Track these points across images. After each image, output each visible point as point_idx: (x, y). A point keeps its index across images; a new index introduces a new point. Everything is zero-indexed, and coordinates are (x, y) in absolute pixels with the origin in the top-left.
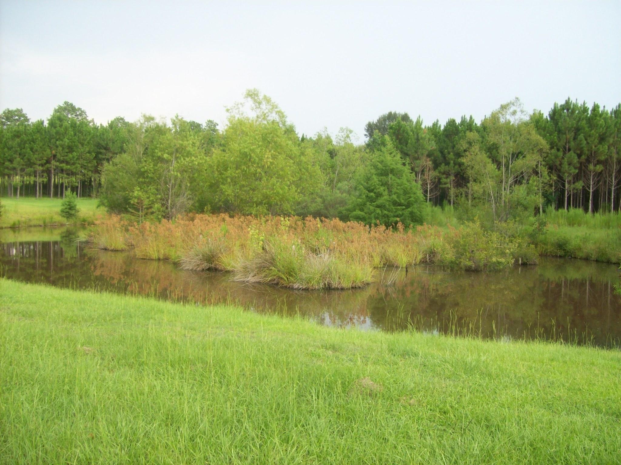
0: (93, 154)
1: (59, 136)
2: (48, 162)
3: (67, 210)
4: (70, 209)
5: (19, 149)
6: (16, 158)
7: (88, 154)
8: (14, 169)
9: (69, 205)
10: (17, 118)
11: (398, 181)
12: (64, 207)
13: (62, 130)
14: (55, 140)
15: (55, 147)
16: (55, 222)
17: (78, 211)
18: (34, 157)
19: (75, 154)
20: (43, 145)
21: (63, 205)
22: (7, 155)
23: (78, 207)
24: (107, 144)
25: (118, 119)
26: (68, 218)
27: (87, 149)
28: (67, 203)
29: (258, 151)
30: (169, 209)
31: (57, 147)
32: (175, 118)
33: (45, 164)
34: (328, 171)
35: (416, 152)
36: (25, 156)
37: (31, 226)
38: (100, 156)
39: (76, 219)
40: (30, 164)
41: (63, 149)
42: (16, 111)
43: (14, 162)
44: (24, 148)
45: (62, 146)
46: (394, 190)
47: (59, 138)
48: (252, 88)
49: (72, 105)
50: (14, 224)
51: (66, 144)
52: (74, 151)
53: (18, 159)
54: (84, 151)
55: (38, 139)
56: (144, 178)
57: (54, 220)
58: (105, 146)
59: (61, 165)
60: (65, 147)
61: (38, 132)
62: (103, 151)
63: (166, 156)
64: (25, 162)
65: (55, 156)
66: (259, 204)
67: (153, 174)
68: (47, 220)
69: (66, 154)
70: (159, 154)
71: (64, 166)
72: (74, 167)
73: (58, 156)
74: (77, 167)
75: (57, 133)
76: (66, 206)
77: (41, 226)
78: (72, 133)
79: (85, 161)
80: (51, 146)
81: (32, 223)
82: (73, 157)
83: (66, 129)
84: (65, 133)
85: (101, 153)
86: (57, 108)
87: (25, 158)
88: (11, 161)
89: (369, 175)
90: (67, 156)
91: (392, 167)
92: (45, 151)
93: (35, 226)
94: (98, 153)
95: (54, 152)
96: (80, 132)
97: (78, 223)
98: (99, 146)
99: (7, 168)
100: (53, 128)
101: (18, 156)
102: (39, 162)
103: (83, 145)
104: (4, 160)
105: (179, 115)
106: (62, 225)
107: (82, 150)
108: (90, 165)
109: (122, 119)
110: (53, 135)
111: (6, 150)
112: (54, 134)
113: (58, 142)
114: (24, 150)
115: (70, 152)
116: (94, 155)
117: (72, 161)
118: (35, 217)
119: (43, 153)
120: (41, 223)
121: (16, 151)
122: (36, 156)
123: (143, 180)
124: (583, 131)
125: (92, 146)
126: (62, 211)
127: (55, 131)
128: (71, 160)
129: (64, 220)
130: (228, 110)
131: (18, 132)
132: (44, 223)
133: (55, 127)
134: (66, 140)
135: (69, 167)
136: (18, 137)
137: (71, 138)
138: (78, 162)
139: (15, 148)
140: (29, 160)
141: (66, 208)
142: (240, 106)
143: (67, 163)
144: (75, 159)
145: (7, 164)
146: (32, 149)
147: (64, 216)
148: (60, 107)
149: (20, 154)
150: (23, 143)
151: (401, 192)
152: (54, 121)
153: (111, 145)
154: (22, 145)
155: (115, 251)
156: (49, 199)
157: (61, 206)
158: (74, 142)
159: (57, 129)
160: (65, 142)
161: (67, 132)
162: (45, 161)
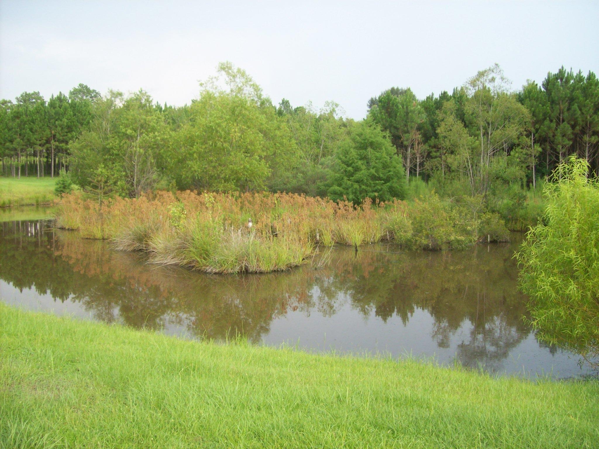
1: (58, 116)
2: (48, 141)
3: (61, 189)
4: (64, 188)
5: (18, 130)
6: (16, 139)
8: (15, 149)
9: (63, 184)
10: (34, 100)
11: (378, 155)
12: (58, 186)
13: (61, 110)
14: (54, 120)
15: (54, 127)
16: (48, 201)
18: (33, 138)
20: (43, 125)
21: (57, 184)
22: (7, 135)
28: (61, 182)
29: (224, 125)
30: (135, 187)
31: (56, 127)
32: (138, 93)
33: (45, 144)
34: (312, 146)
35: (406, 125)
36: (25, 136)
37: (23, 205)
40: (31, 144)
41: (62, 129)
42: (33, 94)
43: (14, 143)
44: (24, 129)
45: (61, 126)
46: (373, 164)
47: (59, 118)
48: (225, 61)
49: (86, 87)
50: (4, 203)
51: (65, 124)
52: (72, 131)
53: (18, 140)
55: (37, 119)
56: (110, 155)
57: (47, 199)
59: (61, 145)
60: (64, 127)
61: (38, 112)
64: (26, 142)
65: (54, 136)
66: (226, 180)
67: (118, 150)
68: (40, 200)
69: (65, 134)
70: (124, 130)
73: (58, 136)
75: (57, 113)
76: (60, 185)
77: (33, 205)
78: (72, 113)
80: (51, 126)
81: (26, 202)
83: (66, 109)
84: (65, 113)
86: (72, 90)
87: (25, 138)
88: (11, 141)
89: (348, 149)
90: (66, 135)
91: (371, 140)
92: (45, 131)
93: (28, 205)
95: (53, 132)
96: (80, 112)
99: (8, 149)
101: (19, 136)
102: (38, 142)
104: (5, 141)
105: (143, 89)
110: (52, 116)
111: (6, 130)
112: (53, 114)
113: (57, 122)
114: (24, 131)
115: (68, 132)
118: (29, 196)
119: (43, 134)
120: (34, 202)
121: (16, 132)
122: (35, 136)
123: (109, 157)
124: (577, 100)
126: (56, 190)
127: (54, 111)
128: (70, 139)
130: (201, 85)
131: (18, 113)
132: (37, 201)
133: (54, 108)
134: (65, 119)
136: (18, 117)
137: (70, 118)
139: (15, 128)
140: (29, 140)
141: (60, 187)
142: (214, 80)
145: (8, 144)
146: (31, 130)
147: (57, 195)
148: (75, 90)
149: (20, 135)
150: (23, 124)
151: (380, 166)
154: (21, 126)
155: (71, 230)
156: (34, 179)
157: (56, 185)
158: (73, 122)
159: (56, 109)
160: (64, 122)
161: (66, 112)
162: (45, 141)
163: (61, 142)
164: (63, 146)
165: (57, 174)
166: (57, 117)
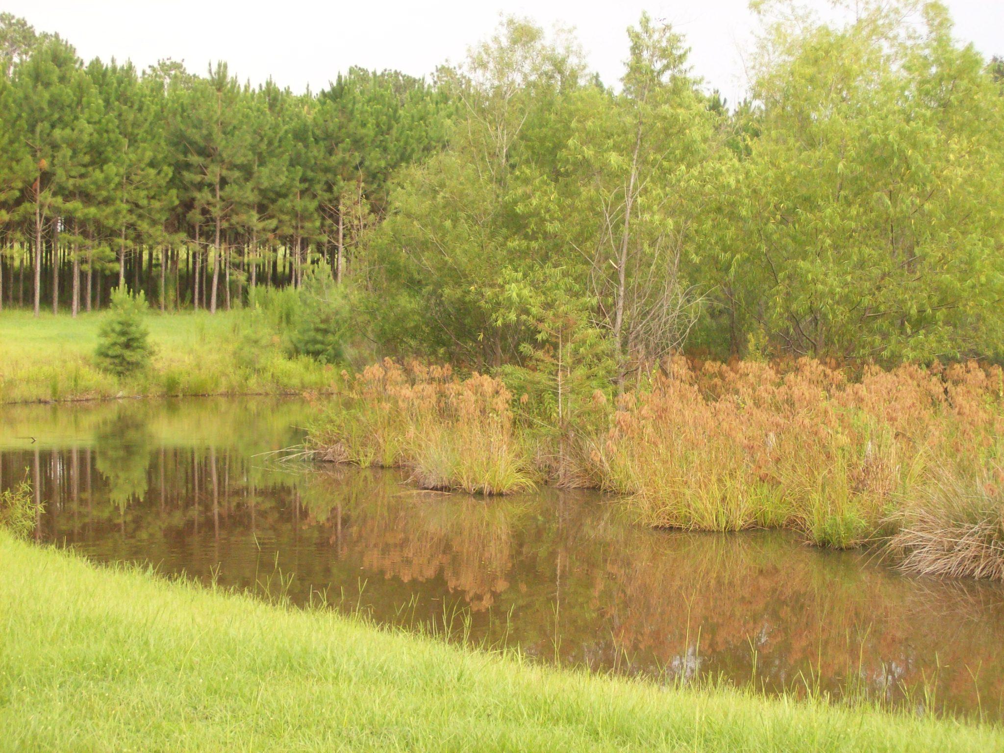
0: (165, 168)
1: (62, 112)
2: (27, 195)
3: (118, 350)
4: (127, 346)
7: (152, 172)
9: (123, 333)
12: (106, 341)
13: (68, 93)
14: (47, 125)
15: (47, 149)
16: (87, 390)
17: (152, 353)
19: (111, 169)
20: (11, 142)
21: (105, 334)
23: (150, 340)
24: (209, 137)
25: (162, 65)
26: (119, 374)
27: (149, 154)
28: (118, 328)
31: (55, 147)
32: (638, 29)
33: (18, 202)
37: (14, 403)
38: (188, 176)
39: (146, 377)
41: (75, 153)
45: (72, 144)
47: (60, 119)
51: (86, 138)
52: (106, 161)
54: (140, 161)
56: (526, 237)
57: (82, 384)
58: (202, 143)
59: (70, 205)
60: (80, 146)
62: (195, 159)
63: (614, 159)
65: (46, 178)
68: (63, 384)
69: (83, 170)
71: (75, 206)
72: (109, 210)
73: (60, 175)
74: (117, 212)
75: (53, 103)
76: (113, 338)
77: (46, 402)
78: (100, 101)
79: (143, 193)
80: (38, 144)
81: (17, 394)
82: (107, 180)
83: (81, 89)
84: (79, 102)
85: (188, 166)
90: (82, 176)
92: (18, 161)
93: (26, 403)
94: (181, 167)
95: (45, 163)
96: (123, 98)
97: (155, 391)
98: (181, 142)
100: (40, 87)
103: (133, 141)
105: (650, 14)
106: (106, 399)
107: (132, 156)
108: (156, 204)
109: (177, 66)
110: (42, 110)
112: (45, 106)
113: (57, 133)
115: (92, 163)
116: (169, 171)
117: (104, 193)
118: (22, 373)
119: (11, 168)
120: (45, 393)
123: (524, 243)
125: (163, 143)
126: (103, 353)
127: (47, 95)
128: (99, 188)
129: (110, 382)
132: (55, 392)
133: (47, 85)
134: (83, 123)
135: (92, 211)
137: (96, 117)
138: (119, 194)
141: (114, 344)
143: (87, 198)
144: (112, 185)
147: (106, 370)
152: (43, 66)
153: (220, 141)
156: (29, 314)
157: (99, 336)
158: (107, 131)
159: (52, 88)
160: (81, 131)
161: (84, 99)
162: (17, 194)
163: (69, 196)
164: (76, 210)
165: (104, 301)
166: (56, 116)
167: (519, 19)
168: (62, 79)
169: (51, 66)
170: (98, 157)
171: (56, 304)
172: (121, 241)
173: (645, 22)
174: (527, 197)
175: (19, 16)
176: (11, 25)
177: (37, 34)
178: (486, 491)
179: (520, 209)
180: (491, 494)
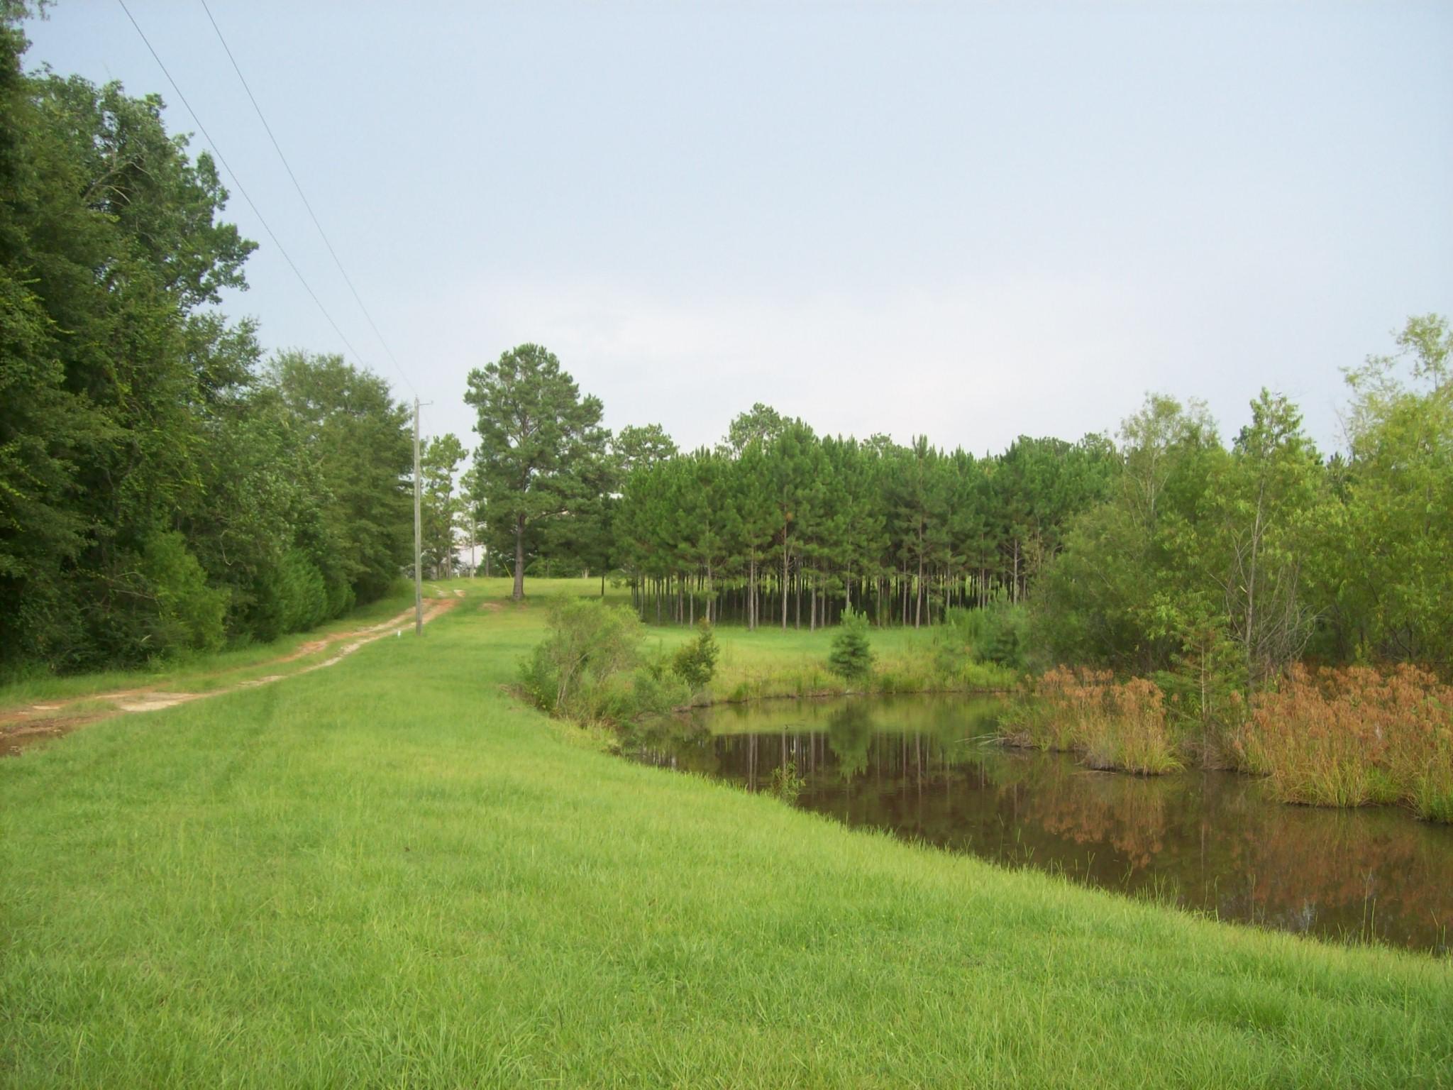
0: (880, 517)
1: (803, 477)
2: (777, 539)
3: (847, 658)
4: (853, 654)
5: (709, 510)
6: (703, 533)
7: (870, 521)
8: (700, 558)
9: (850, 644)
10: (649, 445)
12: (837, 651)
13: (807, 463)
14: (792, 486)
15: (792, 505)
16: (823, 688)
17: (872, 660)
18: (747, 530)
19: (840, 518)
20: (765, 500)
21: (836, 645)
22: (683, 525)
23: (871, 649)
24: (913, 493)
25: (874, 439)
26: (847, 675)
27: (868, 507)
28: (846, 640)
31: (798, 503)
33: (771, 545)
36: (724, 526)
37: (769, 698)
38: (897, 523)
39: (868, 678)
40: (737, 546)
41: (813, 507)
42: (646, 431)
43: (701, 543)
44: (722, 508)
45: (811, 501)
47: (801, 482)
48: (1421, 314)
49: (770, 411)
50: (739, 693)
51: (821, 496)
52: (836, 513)
53: (709, 535)
54: (861, 512)
55: (753, 484)
56: (1171, 568)
57: (820, 683)
58: (909, 499)
59: (809, 547)
60: (817, 502)
61: (754, 468)
62: (903, 510)
64: (725, 541)
65: (791, 526)
67: (1201, 555)
68: (806, 683)
69: (819, 520)
70: (1219, 501)
71: (813, 547)
72: (838, 550)
73: (802, 524)
74: (844, 552)
75: (796, 470)
76: (842, 648)
77: (793, 697)
78: (831, 468)
79: (864, 537)
80: (785, 501)
81: (773, 689)
82: (837, 527)
83: (816, 459)
84: (815, 469)
85: (898, 516)
87: (725, 531)
88: (692, 540)
90: (818, 525)
92: (770, 514)
93: (778, 697)
94: (892, 516)
95: (790, 516)
96: (849, 465)
97: (874, 689)
98: (892, 498)
99: (683, 557)
100: (786, 458)
101: (708, 528)
102: (757, 542)
103: (856, 498)
104: (674, 538)
106: (837, 694)
107: (856, 509)
108: (874, 545)
109: (885, 439)
110: (788, 475)
111: (681, 512)
112: (791, 473)
113: (800, 492)
114: (720, 514)
115: (826, 515)
116: (883, 520)
117: (835, 537)
118: (775, 675)
119: (765, 520)
120: (792, 690)
121: (704, 515)
122: (750, 526)
123: (1171, 574)
125: (878, 499)
126: (835, 660)
127: (791, 464)
128: (831, 534)
129: (840, 682)
130: (1351, 380)
131: (708, 470)
132: (799, 689)
133: (792, 457)
134: (819, 485)
135: (826, 551)
136: (706, 481)
137: (828, 480)
138: (845, 538)
139: (701, 507)
140: (734, 536)
141: (844, 653)
142: (1382, 366)
143: (822, 541)
144: (841, 532)
145: (683, 546)
146: (739, 510)
147: (837, 673)
148: (744, 418)
149: (711, 524)
150: (718, 496)
152: (788, 442)
153: (922, 496)
154: (716, 502)
155: (1153, 775)
156: (778, 629)
157: (833, 646)
158: (836, 491)
159: (796, 459)
160: (817, 491)
161: (820, 467)
162: (770, 539)
163: (808, 540)
164: (813, 550)
165: (835, 619)
166: (799, 480)
167: (1162, 397)
168: (803, 452)
169: (795, 442)
170: (829, 509)
171: (798, 622)
172: (847, 574)
173: (1264, 396)
174: (1173, 536)
175: (767, 405)
176: (762, 412)
177: (781, 418)
178: (1145, 770)
179: (1166, 546)
180: (1149, 775)
